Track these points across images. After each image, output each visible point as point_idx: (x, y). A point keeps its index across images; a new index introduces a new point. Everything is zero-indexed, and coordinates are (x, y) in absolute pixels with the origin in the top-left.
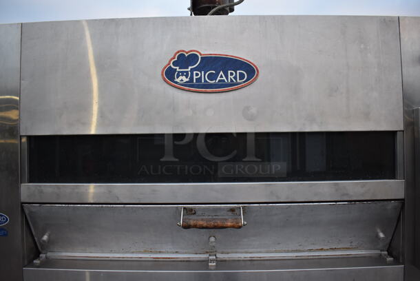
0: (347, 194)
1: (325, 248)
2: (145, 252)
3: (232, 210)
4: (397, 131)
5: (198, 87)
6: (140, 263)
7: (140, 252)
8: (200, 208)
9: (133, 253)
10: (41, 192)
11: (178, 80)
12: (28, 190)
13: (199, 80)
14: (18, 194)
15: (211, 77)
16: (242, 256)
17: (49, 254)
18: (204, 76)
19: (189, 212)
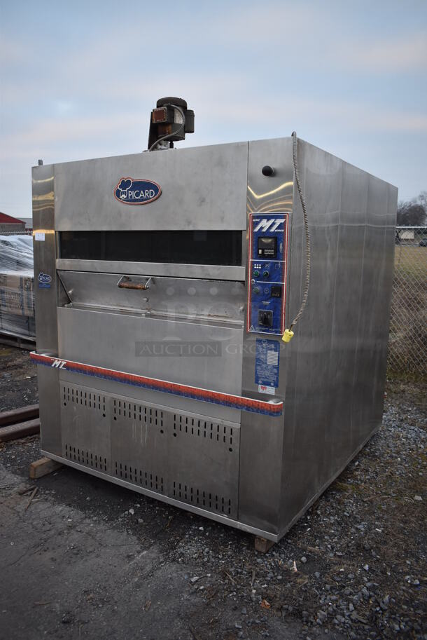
0: (209, 275)
1: (212, 314)
2: (117, 305)
4: (241, 231)
5: (131, 201)
6: (114, 311)
7: (114, 305)
8: (133, 278)
9: (111, 305)
10: (64, 264)
11: (121, 197)
12: (60, 263)
13: (131, 197)
14: (54, 265)
15: (137, 194)
16: (160, 313)
17: (74, 303)
18: (133, 194)
19: (128, 279)
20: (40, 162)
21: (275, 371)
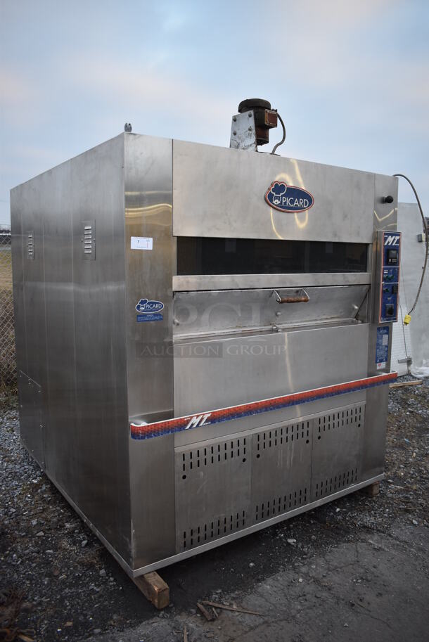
0: (348, 281)
2: (236, 327)
3: (297, 291)
4: (368, 244)
9: (229, 329)
10: (188, 282)
11: (274, 202)
12: (179, 282)
13: (285, 203)
20: (128, 128)
21: (386, 349)
